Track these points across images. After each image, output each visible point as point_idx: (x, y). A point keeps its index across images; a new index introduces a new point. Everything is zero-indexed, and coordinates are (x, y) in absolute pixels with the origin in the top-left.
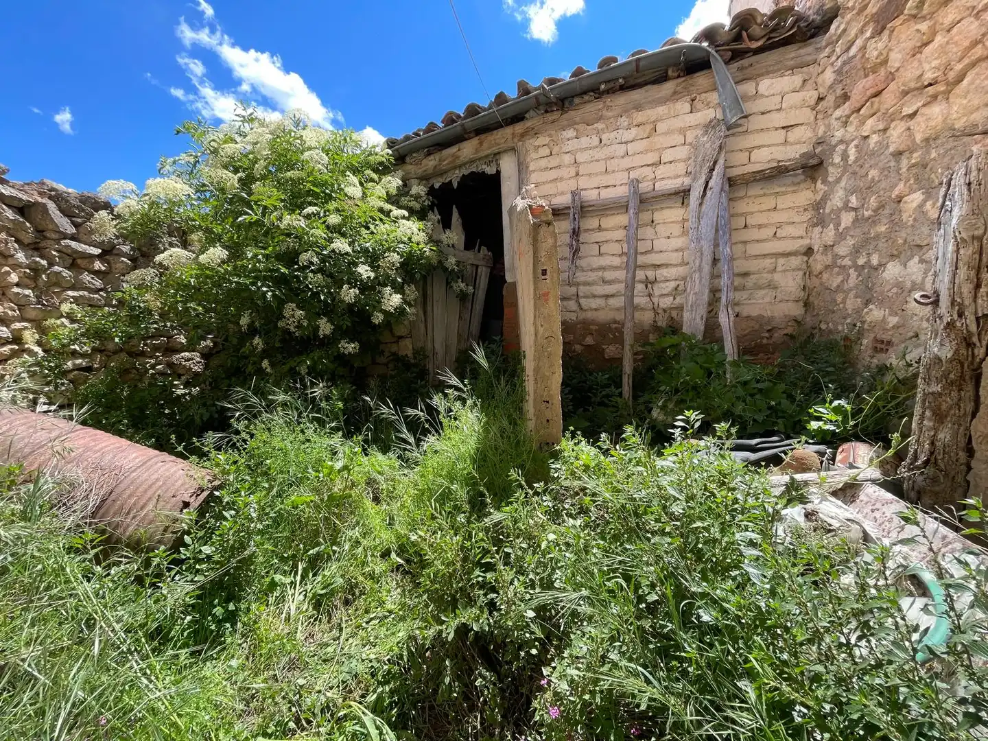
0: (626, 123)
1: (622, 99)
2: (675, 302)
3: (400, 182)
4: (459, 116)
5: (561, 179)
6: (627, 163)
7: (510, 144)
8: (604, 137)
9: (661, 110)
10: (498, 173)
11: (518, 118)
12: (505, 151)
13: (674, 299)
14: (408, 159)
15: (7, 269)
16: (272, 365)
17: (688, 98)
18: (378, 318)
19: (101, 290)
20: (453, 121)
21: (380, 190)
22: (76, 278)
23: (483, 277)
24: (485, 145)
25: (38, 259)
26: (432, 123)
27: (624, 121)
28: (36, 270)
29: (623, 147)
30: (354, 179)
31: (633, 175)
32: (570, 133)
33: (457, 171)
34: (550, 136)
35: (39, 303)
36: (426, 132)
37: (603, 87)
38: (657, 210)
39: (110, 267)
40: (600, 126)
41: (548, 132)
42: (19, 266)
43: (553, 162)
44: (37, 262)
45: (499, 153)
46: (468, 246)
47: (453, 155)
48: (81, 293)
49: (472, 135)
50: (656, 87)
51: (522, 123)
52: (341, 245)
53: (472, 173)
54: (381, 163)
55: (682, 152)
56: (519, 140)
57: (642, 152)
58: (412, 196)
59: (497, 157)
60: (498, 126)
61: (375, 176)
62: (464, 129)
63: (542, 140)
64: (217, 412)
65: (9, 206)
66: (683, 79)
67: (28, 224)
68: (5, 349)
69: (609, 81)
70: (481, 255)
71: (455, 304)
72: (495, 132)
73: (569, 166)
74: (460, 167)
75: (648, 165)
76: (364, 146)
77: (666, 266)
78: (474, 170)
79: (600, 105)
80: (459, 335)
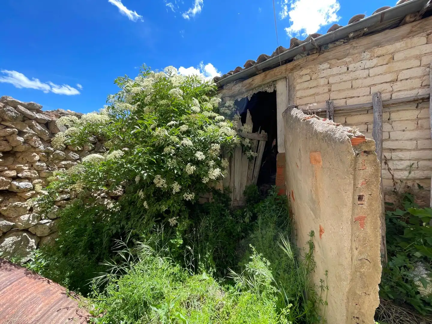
0: (368, 56)
1: (365, 41)
2: (410, 175)
3: (220, 100)
4: (254, 62)
5: (318, 94)
6: (369, 81)
7: (284, 75)
8: (351, 67)
9: (398, 45)
10: (275, 92)
11: (289, 60)
12: (280, 79)
13: (410, 173)
14: (224, 87)
15: (35, 154)
16: (149, 204)
17: (425, 34)
18: (205, 180)
19: (78, 159)
20: (251, 65)
21: (209, 105)
22: (67, 155)
23: (262, 146)
24: (268, 76)
25: (49, 148)
26: (238, 67)
27: (367, 55)
28: (48, 153)
29: (367, 72)
30: (196, 101)
31: (374, 90)
32: (326, 65)
33: (251, 92)
34: (311, 68)
35: (48, 169)
36: (235, 72)
37: (351, 35)
38: (393, 112)
39: (84, 148)
40: (347, 59)
41: (309, 67)
42: (41, 151)
43: (313, 83)
44: (48, 149)
45: (276, 81)
46: (254, 130)
47: (249, 83)
48: (68, 162)
49: (261, 71)
50: (394, 30)
51: (291, 63)
52: (188, 142)
53: (260, 92)
54: (211, 91)
55: (419, 72)
56: (290, 73)
57: (381, 74)
58: (226, 107)
59: (275, 83)
60: (278, 65)
61: (207, 98)
62: (257, 69)
63: (304, 71)
64: (120, 228)
65: (40, 123)
66: (419, 22)
67: (47, 131)
68: (29, 193)
69: (356, 31)
70: (261, 135)
71: (246, 162)
72: (275, 69)
73: (323, 86)
74: (252, 89)
75: (386, 82)
76: (202, 82)
77: (401, 150)
78: (261, 91)
79: (348, 46)
80: (248, 178)
